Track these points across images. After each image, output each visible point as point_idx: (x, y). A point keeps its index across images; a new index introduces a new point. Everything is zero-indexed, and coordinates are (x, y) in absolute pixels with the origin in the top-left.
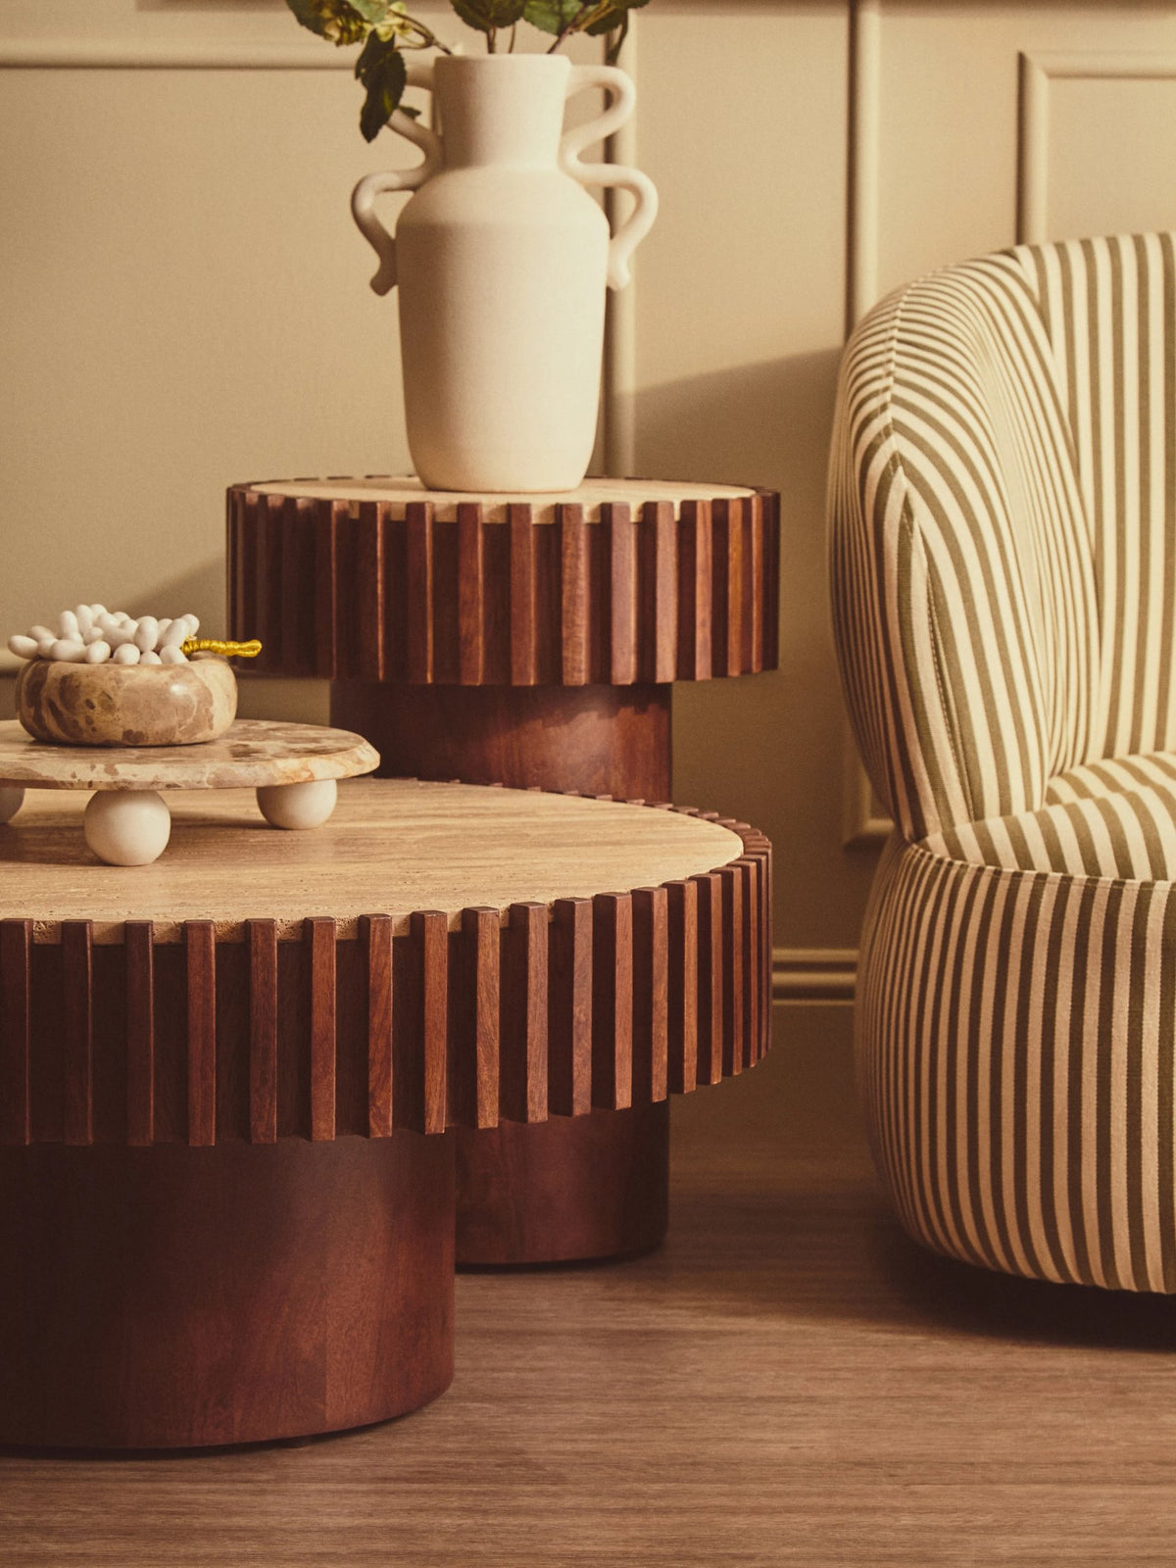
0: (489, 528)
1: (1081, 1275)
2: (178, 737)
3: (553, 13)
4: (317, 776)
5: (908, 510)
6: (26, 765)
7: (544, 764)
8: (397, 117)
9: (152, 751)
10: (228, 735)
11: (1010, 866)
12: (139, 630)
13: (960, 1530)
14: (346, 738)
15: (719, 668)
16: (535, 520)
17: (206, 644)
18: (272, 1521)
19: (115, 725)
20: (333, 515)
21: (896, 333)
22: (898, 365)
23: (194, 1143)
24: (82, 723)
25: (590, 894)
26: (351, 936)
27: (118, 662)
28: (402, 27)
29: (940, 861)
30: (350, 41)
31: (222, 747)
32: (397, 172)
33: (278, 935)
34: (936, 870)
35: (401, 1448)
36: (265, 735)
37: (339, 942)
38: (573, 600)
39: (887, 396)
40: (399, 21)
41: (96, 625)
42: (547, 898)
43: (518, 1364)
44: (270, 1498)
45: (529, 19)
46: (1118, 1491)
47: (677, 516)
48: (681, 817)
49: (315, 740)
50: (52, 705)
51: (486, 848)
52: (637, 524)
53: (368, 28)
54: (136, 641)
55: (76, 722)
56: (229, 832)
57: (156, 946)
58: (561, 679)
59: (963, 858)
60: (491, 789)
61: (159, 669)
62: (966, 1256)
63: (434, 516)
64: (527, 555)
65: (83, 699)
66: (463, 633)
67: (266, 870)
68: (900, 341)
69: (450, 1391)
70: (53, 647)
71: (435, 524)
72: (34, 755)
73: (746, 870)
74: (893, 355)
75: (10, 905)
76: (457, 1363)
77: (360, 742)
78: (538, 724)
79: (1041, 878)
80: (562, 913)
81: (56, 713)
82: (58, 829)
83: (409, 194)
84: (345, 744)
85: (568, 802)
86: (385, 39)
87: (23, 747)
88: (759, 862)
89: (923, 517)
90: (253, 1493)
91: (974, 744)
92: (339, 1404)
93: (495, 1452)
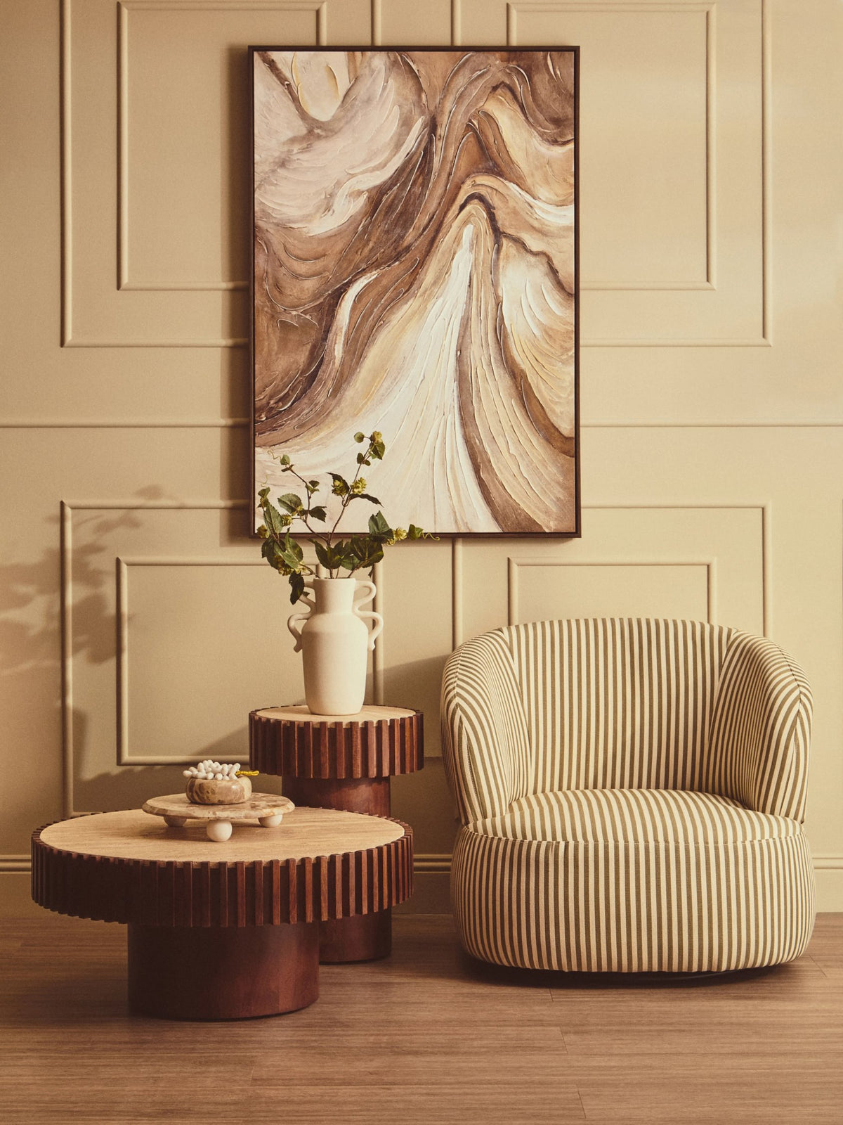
0: (330, 729)
1: (522, 965)
2: (234, 802)
3: (351, 563)
4: (276, 814)
5: (461, 721)
6: (189, 812)
7: (348, 802)
8: (302, 597)
9: (227, 806)
10: (250, 799)
11: (491, 835)
12: (223, 769)
13: (464, 1039)
14: (284, 800)
15: (403, 771)
16: (344, 727)
17: (242, 772)
18: (262, 1039)
19: (216, 799)
20: (282, 727)
21: (460, 662)
22: (460, 673)
23: (240, 926)
24: (206, 798)
25: (354, 851)
26: (284, 865)
27: (216, 779)
28: (303, 569)
29: (471, 832)
30: (287, 575)
31: (248, 804)
32: (302, 614)
33: (263, 865)
34: (470, 836)
35: (304, 1017)
36: (260, 799)
37: (281, 867)
38: (356, 752)
39: (455, 684)
40: (302, 567)
41: (209, 767)
42: (341, 853)
43: (340, 993)
44: (262, 1033)
45: (343, 566)
46: (514, 1028)
47: (389, 724)
48: (388, 821)
49: (275, 801)
50: (196, 792)
51: (327, 834)
52: (376, 727)
53: (292, 570)
54: (221, 772)
55: (203, 798)
56: (250, 828)
57: (228, 869)
58: (352, 775)
59: (477, 832)
60: (331, 811)
61: (228, 781)
62: (481, 958)
63: (313, 725)
64: (342, 738)
65: (206, 791)
66: (322, 762)
67: (260, 843)
68: (461, 665)
69: (318, 1001)
70: (197, 775)
71: (313, 728)
72: (191, 808)
73: (403, 841)
74: (458, 670)
75: (186, 856)
76: (320, 993)
77: (289, 802)
78: (346, 789)
79: (500, 839)
80: (346, 857)
81: (198, 795)
82: (198, 828)
83: (306, 621)
84: (284, 803)
85: (354, 816)
86: (298, 573)
87: (187, 805)
88: (407, 838)
89: (466, 724)
90: (257, 1031)
91: (483, 794)
92: (284, 1003)
93: (330, 1019)
